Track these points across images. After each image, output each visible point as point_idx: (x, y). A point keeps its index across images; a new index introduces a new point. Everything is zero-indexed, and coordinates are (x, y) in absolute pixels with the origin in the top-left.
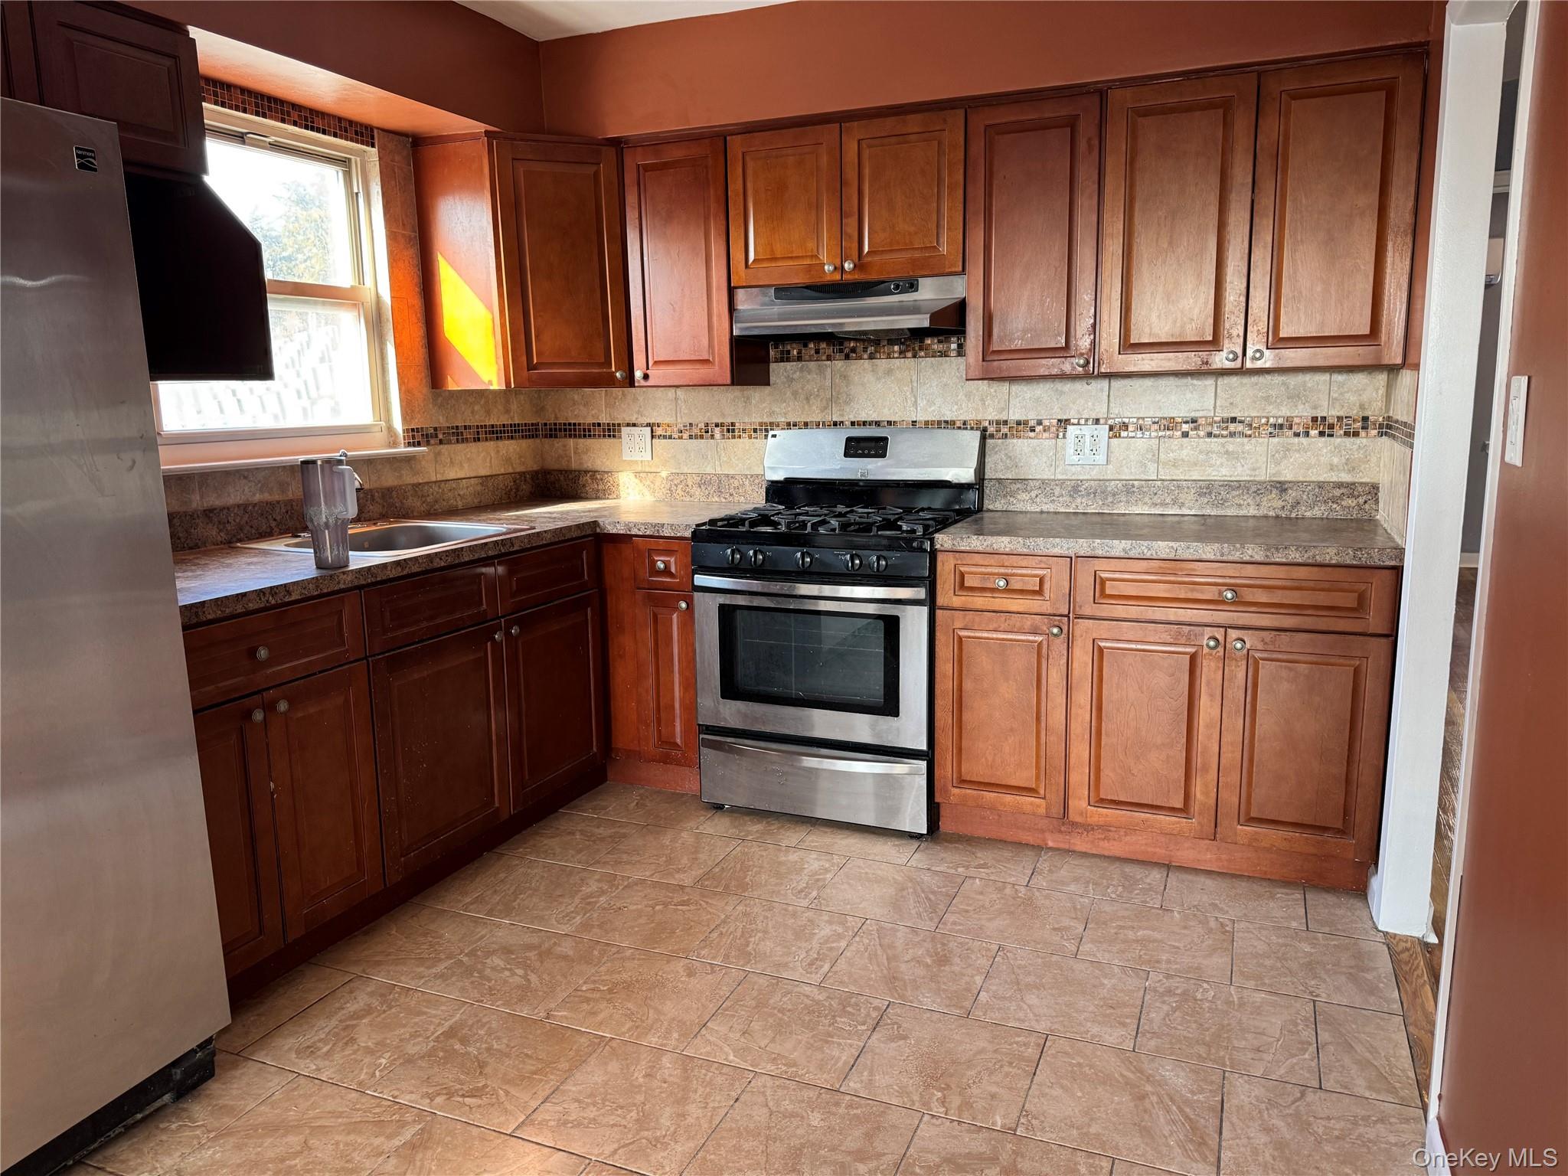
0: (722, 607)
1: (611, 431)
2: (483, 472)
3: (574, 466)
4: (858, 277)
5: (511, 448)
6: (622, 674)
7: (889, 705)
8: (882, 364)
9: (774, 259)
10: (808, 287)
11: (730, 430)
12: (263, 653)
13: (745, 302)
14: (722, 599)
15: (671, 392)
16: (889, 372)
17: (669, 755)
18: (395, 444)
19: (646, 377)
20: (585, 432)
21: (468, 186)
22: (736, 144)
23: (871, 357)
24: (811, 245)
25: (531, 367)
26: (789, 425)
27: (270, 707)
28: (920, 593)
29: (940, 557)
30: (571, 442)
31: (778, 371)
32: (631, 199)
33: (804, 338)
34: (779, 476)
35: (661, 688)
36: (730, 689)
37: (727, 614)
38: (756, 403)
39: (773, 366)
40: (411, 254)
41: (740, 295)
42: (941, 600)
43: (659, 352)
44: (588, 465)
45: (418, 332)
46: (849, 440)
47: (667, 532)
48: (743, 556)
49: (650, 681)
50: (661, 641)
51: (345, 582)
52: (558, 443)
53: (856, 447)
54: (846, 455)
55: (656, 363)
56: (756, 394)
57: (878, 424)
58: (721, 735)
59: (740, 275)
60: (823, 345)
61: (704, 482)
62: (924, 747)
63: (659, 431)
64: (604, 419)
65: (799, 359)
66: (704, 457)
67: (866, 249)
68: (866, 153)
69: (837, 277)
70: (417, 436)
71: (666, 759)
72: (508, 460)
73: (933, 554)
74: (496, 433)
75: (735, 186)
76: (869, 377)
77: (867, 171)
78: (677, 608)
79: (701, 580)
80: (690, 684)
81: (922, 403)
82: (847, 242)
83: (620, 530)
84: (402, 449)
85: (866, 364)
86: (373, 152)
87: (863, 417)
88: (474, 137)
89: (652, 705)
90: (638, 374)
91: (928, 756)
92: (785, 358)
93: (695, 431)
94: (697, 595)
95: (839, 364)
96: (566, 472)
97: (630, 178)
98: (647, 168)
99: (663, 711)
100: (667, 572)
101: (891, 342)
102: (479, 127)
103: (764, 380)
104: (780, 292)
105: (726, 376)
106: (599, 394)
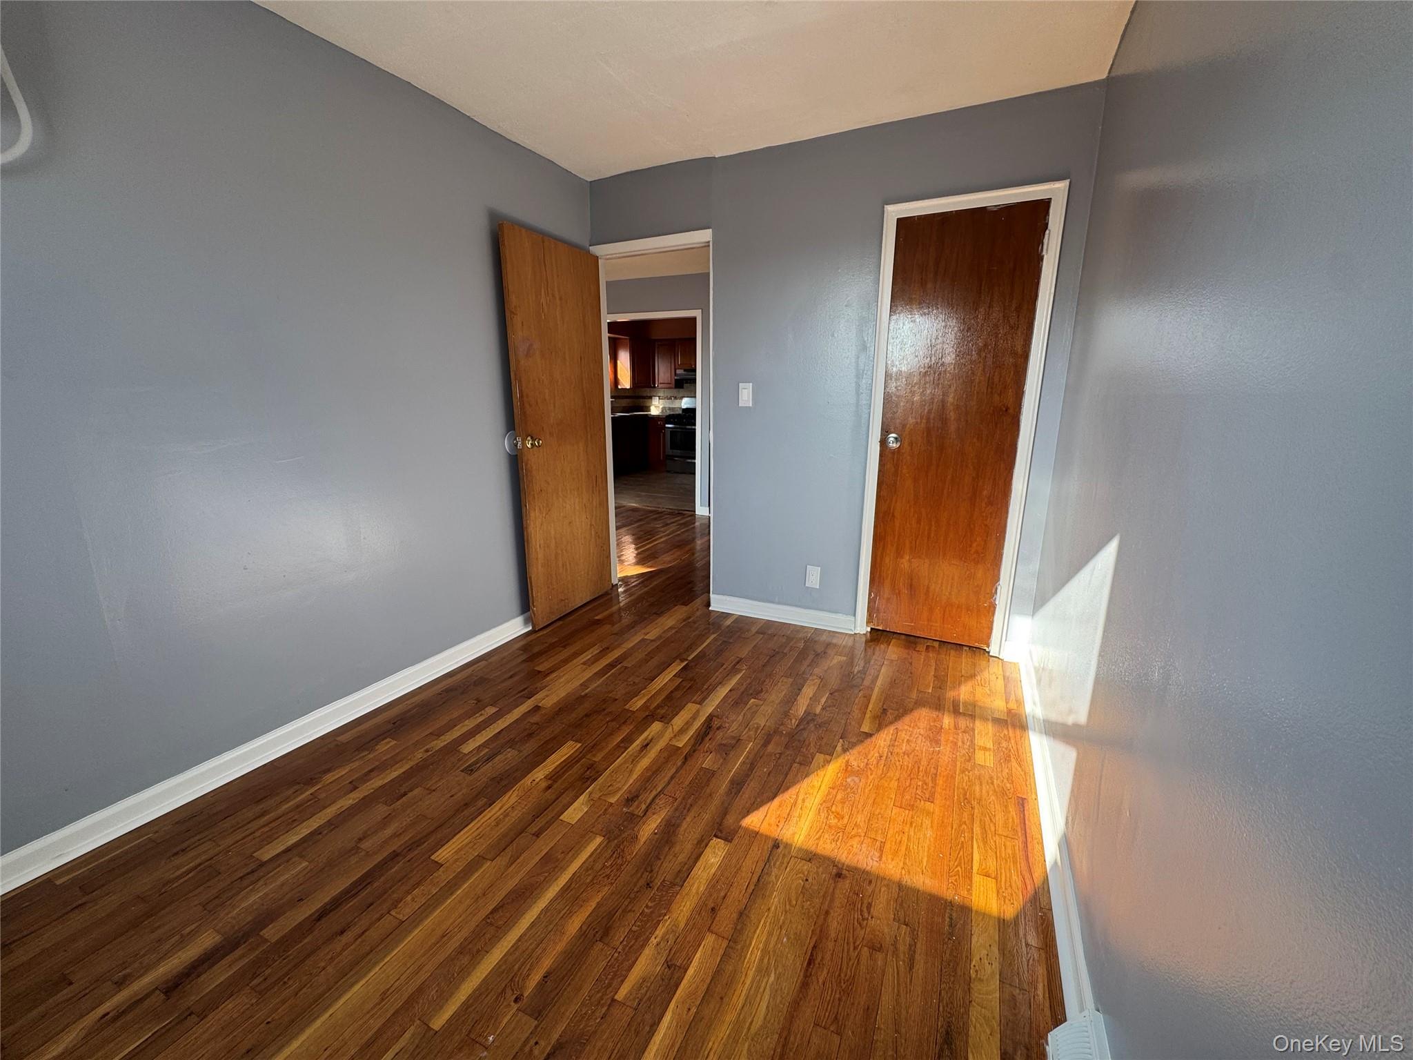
0: (671, 431)
1: (650, 398)
3: (643, 405)
6: (651, 445)
13: (678, 372)
14: (672, 429)
15: (663, 389)
17: (660, 461)
19: (658, 386)
20: (644, 398)
22: (676, 342)
25: (635, 383)
26: (687, 397)
30: (642, 400)
32: (657, 352)
34: (685, 407)
35: (659, 448)
36: (672, 448)
43: (661, 381)
44: (645, 405)
47: (660, 416)
48: (675, 421)
49: (657, 447)
50: (659, 438)
52: (639, 400)
55: (660, 383)
56: (681, 390)
59: (677, 366)
63: (660, 397)
71: (659, 463)
74: (626, 397)
78: (662, 432)
79: (667, 426)
80: (665, 447)
89: (656, 451)
90: (656, 385)
92: (686, 383)
93: (667, 398)
94: (666, 429)
97: (656, 346)
98: (660, 345)
99: (659, 452)
100: (660, 424)
103: (682, 387)
104: (685, 370)
105: (674, 386)
106: (648, 390)
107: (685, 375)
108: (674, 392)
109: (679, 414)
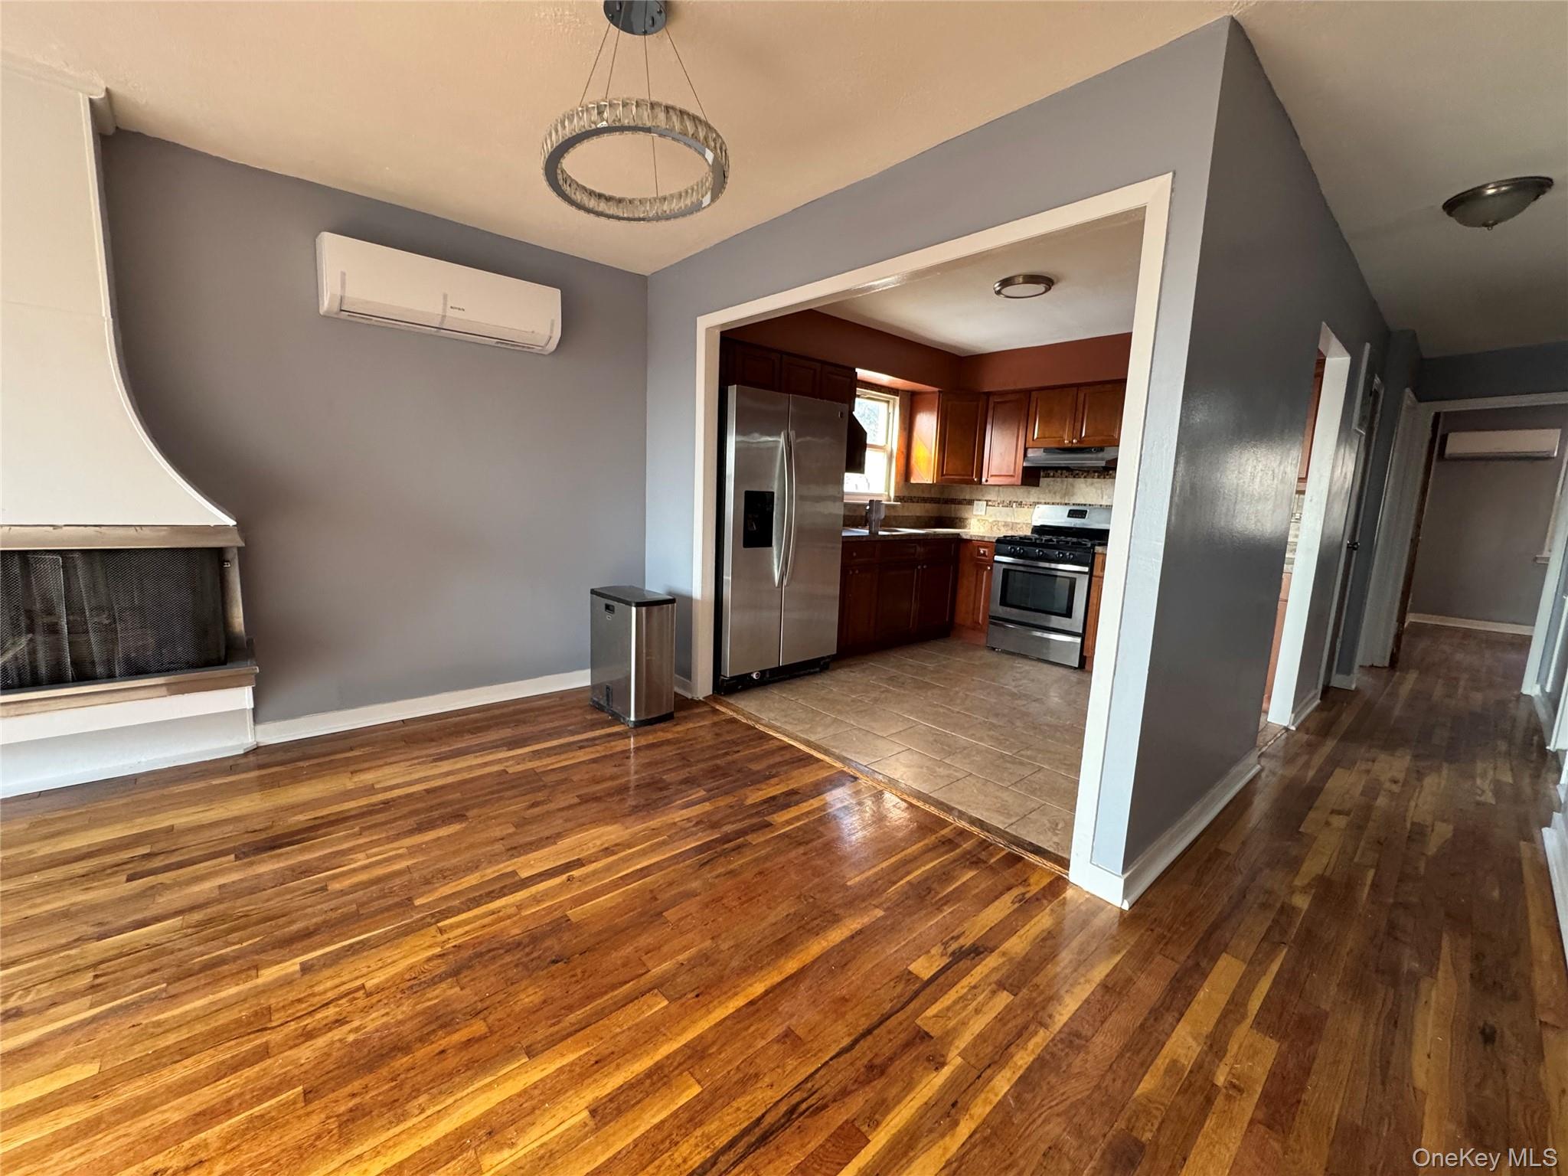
0: (1004, 570)
1: (970, 502)
2: (918, 514)
3: (953, 516)
4: (1079, 445)
5: (928, 506)
6: (962, 593)
7: (1068, 613)
8: (1089, 480)
9: (1045, 438)
10: (1058, 449)
11: (1020, 504)
12: (855, 554)
13: (1031, 454)
14: (1004, 566)
15: (997, 488)
16: (1092, 484)
17: (975, 627)
18: (890, 501)
19: (987, 481)
20: (960, 502)
21: (929, 409)
22: (1034, 394)
23: (1085, 477)
24: (1061, 433)
25: (943, 475)
26: (1045, 503)
27: (854, 571)
28: (1086, 569)
29: (1097, 556)
30: (953, 506)
31: (1043, 481)
32: (990, 413)
33: (1056, 469)
34: (1038, 523)
35: (976, 600)
36: (1004, 602)
37: (1006, 572)
38: (1034, 494)
39: (1041, 479)
40: (905, 434)
41: (1029, 451)
42: (1095, 573)
43: (993, 471)
44: (958, 515)
45: (902, 461)
46: (1070, 511)
47: (986, 539)
48: (1015, 549)
49: (972, 597)
50: (979, 581)
51: (877, 538)
52: (947, 506)
53: (1073, 514)
54: (1068, 516)
55: (992, 476)
56: (1033, 490)
57: (1085, 505)
58: (997, 621)
59: (1030, 443)
60: (1064, 472)
61: (1006, 525)
62: (1081, 632)
63: (990, 503)
64: (968, 497)
65: (1053, 477)
66: (1008, 515)
67: (1083, 435)
68: (1087, 398)
69: (1070, 445)
70: (897, 498)
71: (974, 629)
72: (927, 511)
73: (1094, 554)
74: (924, 500)
75: (1032, 409)
76: (1083, 486)
77: (1087, 406)
78: (986, 569)
79: (997, 558)
80: (988, 600)
81: (1105, 497)
82: (1075, 432)
83: (968, 537)
84: (892, 503)
85: (1082, 480)
86: (898, 398)
87: (1078, 502)
88: (934, 392)
89: (972, 606)
90: (984, 480)
91: (1083, 636)
92: (1047, 476)
93: (1005, 504)
94: (995, 564)
95: (1070, 480)
96: (950, 518)
97: (991, 406)
98: (998, 403)
99: (976, 609)
100: (984, 555)
101: (1095, 472)
102: (936, 389)
103: (1037, 485)
104: (1047, 450)
105: (1020, 482)
106: (967, 488)
107: (1046, 460)
108: (1022, 494)
109: (1025, 538)
